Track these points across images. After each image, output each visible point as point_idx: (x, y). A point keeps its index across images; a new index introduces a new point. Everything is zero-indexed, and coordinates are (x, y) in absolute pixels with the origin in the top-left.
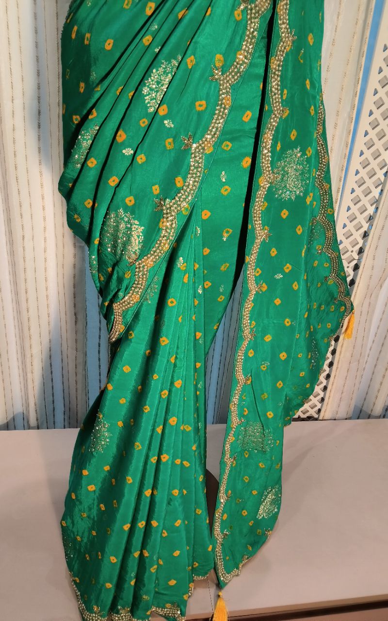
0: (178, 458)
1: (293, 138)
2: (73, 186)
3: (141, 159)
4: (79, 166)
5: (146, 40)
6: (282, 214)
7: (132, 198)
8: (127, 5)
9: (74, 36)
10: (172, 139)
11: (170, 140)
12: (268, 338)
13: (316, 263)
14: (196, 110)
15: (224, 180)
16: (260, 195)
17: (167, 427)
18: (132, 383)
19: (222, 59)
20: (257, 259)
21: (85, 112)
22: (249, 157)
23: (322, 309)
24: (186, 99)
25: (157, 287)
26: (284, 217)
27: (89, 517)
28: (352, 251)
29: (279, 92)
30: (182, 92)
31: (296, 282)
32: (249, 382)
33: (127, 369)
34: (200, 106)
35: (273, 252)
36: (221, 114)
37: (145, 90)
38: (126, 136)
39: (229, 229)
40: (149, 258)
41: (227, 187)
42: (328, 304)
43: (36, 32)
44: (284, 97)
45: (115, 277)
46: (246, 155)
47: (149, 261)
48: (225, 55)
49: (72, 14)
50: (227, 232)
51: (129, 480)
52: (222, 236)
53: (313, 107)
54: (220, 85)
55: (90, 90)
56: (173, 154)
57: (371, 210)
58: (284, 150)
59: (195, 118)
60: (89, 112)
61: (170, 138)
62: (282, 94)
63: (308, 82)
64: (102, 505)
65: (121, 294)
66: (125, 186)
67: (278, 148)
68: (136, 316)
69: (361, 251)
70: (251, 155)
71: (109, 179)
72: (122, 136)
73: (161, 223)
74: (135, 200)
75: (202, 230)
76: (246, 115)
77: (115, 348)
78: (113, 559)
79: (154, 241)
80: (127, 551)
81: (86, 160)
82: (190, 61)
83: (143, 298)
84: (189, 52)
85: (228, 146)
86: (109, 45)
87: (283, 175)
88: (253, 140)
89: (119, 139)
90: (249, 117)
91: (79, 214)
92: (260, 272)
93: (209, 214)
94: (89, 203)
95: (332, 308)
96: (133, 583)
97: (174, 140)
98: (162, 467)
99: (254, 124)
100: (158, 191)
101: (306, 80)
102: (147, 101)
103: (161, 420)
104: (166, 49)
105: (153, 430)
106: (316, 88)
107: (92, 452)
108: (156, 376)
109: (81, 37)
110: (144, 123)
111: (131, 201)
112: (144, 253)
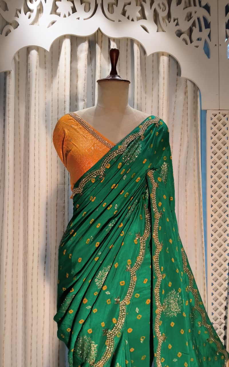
1: (170, 286)
3: (95, 311)
4: (65, 312)
5: (96, 259)
6: (171, 325)
7: (91, 329)
8: (88, 242)
9: (64, 254)
10: (110, 299)
11: (109, 300)
14: (121, 286)
15: (138, 312)
16: (157, 319)
19: (131, 261)
20: (161, 353)
21: (68, 287)
22: (149, 299)
23: (209, 360)
24: (116, 281)
26: (173, 326)
28: (220, 319)
29: (159, 269)
30: (113, 278)
31: (186, 363)
34: (122, 283)
35: (170, 346)
36: (132, 285)
37: (96, 280)
38: (87, 301)
39: (143, 337)
40: (100, 362)
41: (140, 315)
42: (212, 356)
43: (47, 215)
44: (162, 270)
46: (147, 298)
47: (101, 363)
48: (132, 259)
49: (64, 243)
50: (143, 338)
52: (140, 341)
53: (177, 269)
54: (131, 273)
56: (111, 307)
57: (225, 294)
58: (166, 292)
59: (120, 289)
61: (109, 299)
62: (160, 268)
63: (173, 259)
66: (87, 324)
67: (163, 293)
69: (226, 318)
70: (150, 298)
71: (79, 321)
72: (85, 301)
73: (106, 342)
74: (93, 330)
75: (129, 341)
76: (145, 281)
79: (103, 352)
81: (68, 310)
82: (116, 265)
84: (115, 261)
85: (138, 295)
86: (80, 260)
87: (168, 305)
88: (150, 291)
89: (84, 302)
90: (146, 281)
91: (64, 334)
92: (164, 360)
93: (132, 330)
94: (69, 330)
95: (216, 359)
97: (110, 300)
99: (150, 284)
100: (104, 325)
101: (172, 259)
102: (97, 284)
104: (105, 262)
106: (177, 260)
109: (67, 255)
110: (96, 294)
111: (90, 331)
112: (98, 359)
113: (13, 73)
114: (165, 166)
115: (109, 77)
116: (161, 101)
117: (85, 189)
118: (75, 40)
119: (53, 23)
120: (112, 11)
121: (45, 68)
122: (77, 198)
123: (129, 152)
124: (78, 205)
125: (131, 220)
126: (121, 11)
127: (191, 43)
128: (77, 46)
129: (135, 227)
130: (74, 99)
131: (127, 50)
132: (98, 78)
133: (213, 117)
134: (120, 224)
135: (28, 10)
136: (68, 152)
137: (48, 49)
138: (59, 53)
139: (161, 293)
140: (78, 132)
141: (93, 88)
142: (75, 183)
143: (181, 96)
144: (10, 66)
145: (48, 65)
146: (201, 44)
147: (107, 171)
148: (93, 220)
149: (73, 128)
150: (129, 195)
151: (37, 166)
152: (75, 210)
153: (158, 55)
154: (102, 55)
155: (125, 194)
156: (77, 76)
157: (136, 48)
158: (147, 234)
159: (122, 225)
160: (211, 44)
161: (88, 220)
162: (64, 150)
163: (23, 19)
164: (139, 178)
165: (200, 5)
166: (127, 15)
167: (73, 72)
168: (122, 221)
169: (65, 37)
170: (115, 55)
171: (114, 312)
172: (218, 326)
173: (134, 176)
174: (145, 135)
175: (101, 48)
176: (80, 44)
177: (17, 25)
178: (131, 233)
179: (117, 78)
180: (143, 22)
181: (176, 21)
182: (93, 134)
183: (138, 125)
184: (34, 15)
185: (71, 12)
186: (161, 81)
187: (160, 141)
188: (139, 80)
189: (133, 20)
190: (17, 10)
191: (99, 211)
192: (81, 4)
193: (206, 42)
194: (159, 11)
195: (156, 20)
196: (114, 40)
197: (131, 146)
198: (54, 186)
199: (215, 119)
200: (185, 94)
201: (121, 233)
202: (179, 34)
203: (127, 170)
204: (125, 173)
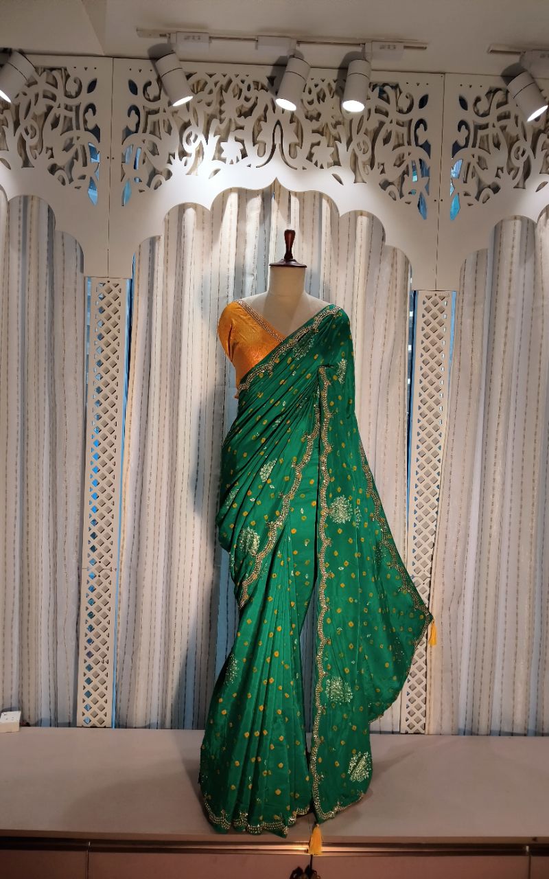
0: (280, 685)
1: (339, 491)
2: (224, 518)
3: (259, 503)
4: (228, 507)
5: (262, 453)
6: (338, 531)
7: (254, 521)
8: (254, 438)
12: (339, 611)
13: (389, 576)
15: (303, 512)
16: (322, 521)
17: (273, 658)
18: (252, 630)
19: (296, 459)
20: (326, 557)
21: (233, 483)
22: (315, 501)
23: (401, 614)
24: (280, 476)
25: (267, 571)
26: (340, 533)
27: (221, 736)
28: (424, 571)
30: (278, 474)
32: (330, 643)
33: (249, 621)
34: (287, 478)
35: (336, 553)
36: (297, 482)
37: (261, 473)
38: (252, 493)
39: (307, 540)
40: (262, 553)
41: (305, 517)
44: (330, 472)
45: (244, 565)
46: (313, 500)
47: (262, 555)
51: (250, 696)
52: (304, 544)
54: (296, 469)
55: (236, 473)
56: (274, 500)
57: (432, 539)
60: (235, 483)
61: (273, 493)
62: (328, 471)
63: (344, 464)
64: (231, 724)
65: (247, 575)
66: (251, 516)
67: (331, 496)
68: (255, 588)
69: (431, 570)
71: (243, 513)
72: (250, 493)
73: (269, 533)
74: (256, 523)
75: (292, 539)
76: (311, 481)
77: (242, 612)
78: (237, 763)
79: (265, 543)
80: (247, 758)
81: (232, 504)
82: (281, 460)
83: (259, 576)
84: (281, 457)
85: (303, 496)
86: (245, 455)
87: (336, 510)
88: (316, 493)
89: (248, 494)
90: (313, 482)
91: (226, 533)
92: (328, 564)
93: (295, 531)
94: (232, 526)
95: (411, 615)
96: (250, 786)
97: (275, 494)
98: (270, 688)
99: (317, 485)
100: (267, 518)
102: (262, 478)
103: (269, 653)
104: (270, 457)
105: (265, 660)
106: (350, 466)
107: (226, 684)
108: (266, 622)
110: (260, 487)
111: (253, 523)
112: (259, 550)
113: (162, 238)
114: (343, 364)
115: (282, 262)
116: (356, 277)
117: (252, 384)
118: (244, 195)
119: (216, 172)
120: (293, 155)
121: (203, 228)
123: (299, 346)
124: (244, 402)
125: (299, 417)
126: (306, 154)
127: (401, 198)
128: (247, 201)
129: (303, 425)
130: (240, 272)
131: (314, 205)
132: (271, 261)
133: (426, 300)
134: (287, 421)
135: (183, 154)
136: (235, 345)
137: (209, 207)
138: (223, 211)
139: (327, 496)
140: (247, 324)
141: (266, 272)
142: (241, 378)
143: (386, 269)
144: (158, 229)
145: (207, 225)
146: (415, 199)
147: (276, 366)
148: (260, 416)
149: (241, 318)
150: (298, 392)
151: (190, 360)
152: (239, 409)
153: (356, 214)
154: (279, 213)
155: (293, 390)
156: (246, 242)
157: (325, 203)
158: (315, 434)
159: (289, 422)
160: (428, 200)
161: (254, 416)
162: (231, 342)
163: (177, 166)
164: (310, 374)
165: (417, 144)
166: (314, 159)
167: (241, 236)
168: (289, 419)
169: (231, 190)
170: (290, 236)
171: (277, 504)
172: (420, 581)
173: (304, 373)
174: (319, 328)
175: (278, 203)
176: (250, 198)
177: (169, 174)
178: (298, 431)
179: (293, 263)
180: (336, 170)
181: (381, 167)
182: (263, 325)
183: (313, 316)
184: (191, 160)
185: (240, 156)
186: (358, 250)
188: (328, 248)
189: (322, 167)
190: (170, 154)
191: (266, 408)
192: (254, 145)
193: (421, 195)
194: (359, 154)
195: (355, 169)
196: (296, 194)
197: (302, 341)
198: (211, 388)
199: (429, 303)
200: (392, 266)
201: (288, 429)
202: (385, 185)
203: (297, 365)
204: (295, 369)
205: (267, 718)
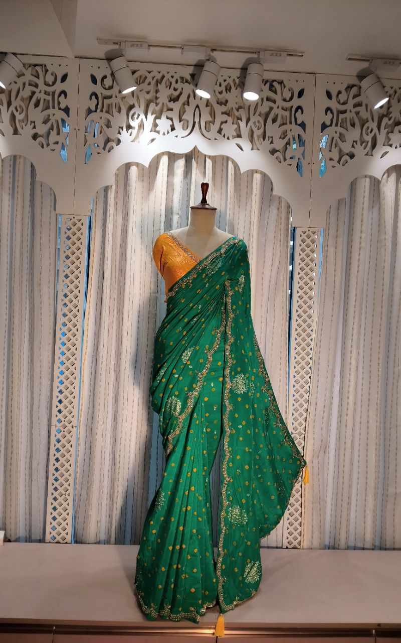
0: (195, 511)
1: (239, 370)
2: (156, 389)
3: (181, 378)
4: (158, 382)
5: (184, 342)
6: (238, 399)
8: (177, 331)
12: (238, 457)
13: (274, 432)
14: (200, 362)
15: (213, 386)
16: (227, 392)
17: (190, 491)
20: (229, 418)
21: (162, 363)
24: (196, 359)
25: (186, 427)
26: (239, 401)
28: (300, 429)
30: (195, 357)
31: (249, 431)
32: (231, 481)
33: (173, 465)
35: (236, 415)
36: (209, 363)
37: (183, 357)
39: (216, 405)
41: (214, 389)
44: (233, 357)
45: (170, 423)
46: (220, 377)
47: (183, 416)
48: (209, 345)
50: (216, 407)
51: (173, 519)
52: (214, 408)
53: (246, 359)
55: (165, 356)
57: (306, 406)
58: (235, 374)
60: (164, 363)
62: (231, 356)
63: (243, 351)
64: (159, 540)
65: (172, 431)
66: (175, 387)
67: (232, 374)
68: (178, 441)
70: (222, 377)
71: (169, 386)
72: (175, 371)
73: (188, 401)
74: (179, 393)
75: (205, 407)
77: (168, 458)
78: (163, 569)
79: (185, 408)
80: (170, 565)
81: (161, 379)
82: (198, 347)
83: (181, 432)
84: (197, 345)
85: (213, 373)
86: (171, 343)
87: (237, 384)
88: (222, 371)
89: (173, 372)
90: (220, 364)
91: (157, 400)
92: (231, 424)
93: (207, 399)
94: (161, 395)
96: (172, 586)
97: (192, 372)
98: (188, 513)
99: (222, 366)
100: (187, 389)
102: (183, 360)
103: (187, 488)
104: (189, 345)
105: (184, 493)
107: (155, 511)
108: (185, 465)
109: (162, 341)
110: (182, 367)
111: (177, 393)
112: (181, 413)
113: (114, 187)
114: (242, 279)
115: (199, 206)
116: (252, 217)
117: (177, 293)
118: (173, 157)
119: (153, 140)
120: (208, 129)
121: (143, 180)
122: (170, 301)
123: (211, 266)
124: (171, 306)
125: (210, 316)
126: (217, 129)
127: (284, 161)
128: (174, 162)
129: (213, 323)
130: (169, 212)
131: (223, 165)
133: (302, 234)
135: (129, 127)
136: (165, 264)
137: (147, 165)
138: (157, 168)
139: (230, 374)
140: (174, 249)
142: (169, 288)
143: (274, 212)
144: (111, 181)
145: (146, 178)
146: (294, 162)
147: (194, 280)
148: (182, 316)
149: (170, 245)
150: (210, 298)
151: (132, 275)
152: (168, 310)
153: (252, 172)
154: (198, 171)
155: (207, 297)
156: (173, 190)
157: (230, 164)
158: (222, 329)
159: (203, 320)
160: (304, 163)
161: (178, 315)
162: (162, 262)
163: (125, 136)
164: (218, 286)
165: (296, 124)
166: (223, 133)
167: (170, 186)
168: (203, 317)
169: (163, 154)
170: (205, 187)
171: (194, 379)
172: (297, 436)
173: (215, 284)
174: (225, 253)
175: (197, 163)
176: (176, 160)
177: (119, 142)
178: (210, 326)
179: (206, 206)
180: (238, 140)
181: (271, 140)
182: (185, 250)
183: (221, 245)
184: (135, 132)
185: (170, 129)
186: (254, 197)
187: (238, 258)
188: (232, 196)
189: (228, 139)
190: (120, 127)
191: (186, 309)
192: (180, 122)
193: (299, 160)
194: (255, 129)
195: (252, 140)
196: (210, 157)
197: (213, 262)
198: (147, 295)
199: (304, 236)
200: (278, 209)
201: (202, 325)
202: (273, 152)
203: (209, 279)
204: (208, 282)
205: (185, 535)
